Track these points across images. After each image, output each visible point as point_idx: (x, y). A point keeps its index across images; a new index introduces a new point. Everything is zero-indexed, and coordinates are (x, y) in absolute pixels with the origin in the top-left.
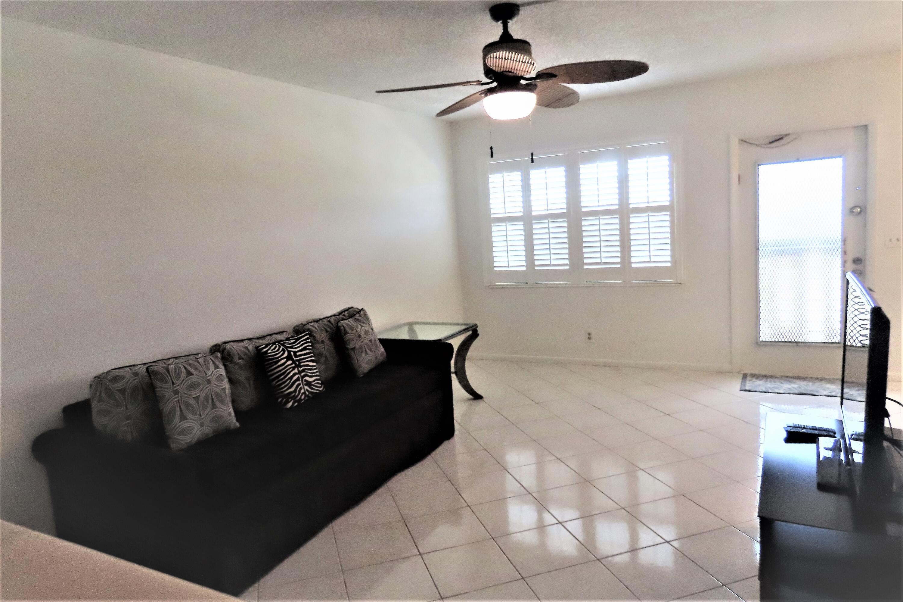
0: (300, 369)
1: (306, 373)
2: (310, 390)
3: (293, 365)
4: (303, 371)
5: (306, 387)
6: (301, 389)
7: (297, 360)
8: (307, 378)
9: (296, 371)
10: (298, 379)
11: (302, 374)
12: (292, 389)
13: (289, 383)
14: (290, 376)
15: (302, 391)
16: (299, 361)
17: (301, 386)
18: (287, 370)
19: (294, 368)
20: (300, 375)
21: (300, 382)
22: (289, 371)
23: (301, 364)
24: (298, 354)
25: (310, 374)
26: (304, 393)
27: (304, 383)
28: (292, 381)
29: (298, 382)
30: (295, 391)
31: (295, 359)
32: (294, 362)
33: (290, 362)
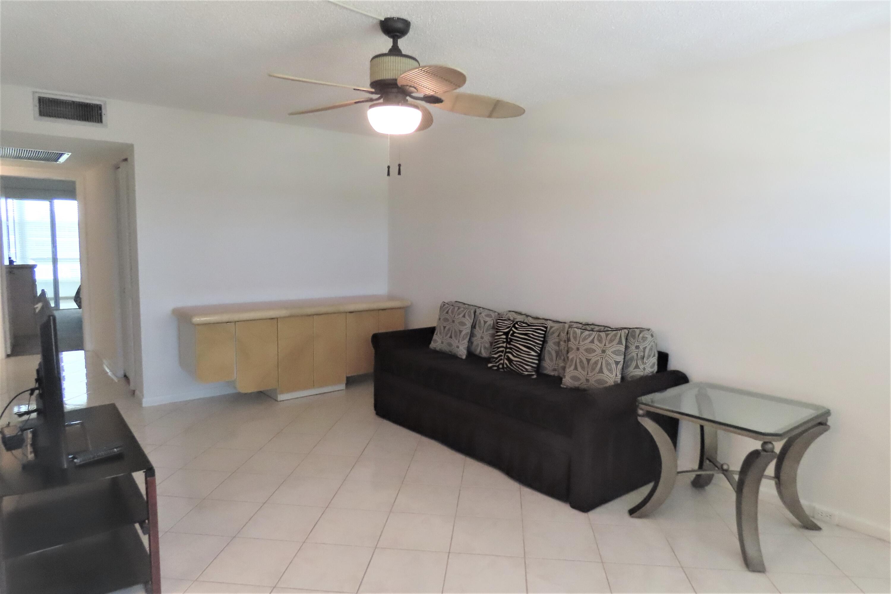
0: (508, 346)
1: (511, 351)
2: (508, 365)
3: (505, 340)
4: (511, 348)
5: (506, 361)
6: (501, 359)
7: (510, 338)
8: (510, 355)
9: (504, 345)
10: (502, 351)
11: (508, 350)
12: (496, 356)
13: (496, 350)
14: (498, 346)
15: (502, 362)
16: (511, 340)
17: (503, 358)
18: (499, 341)
19: (504, 342)
20: (506, 349)
21: (503, 354)
22: (500, 342)
23: (511, 343)
24: (515, 334)
25: (515, 355)
26: (503, 364)
27: (506, 357)
28: (497, 351)
29: (501, 354)
30: (497, 358)
31: (509, 336)
32: (507, 338)
33: (504, 337)
